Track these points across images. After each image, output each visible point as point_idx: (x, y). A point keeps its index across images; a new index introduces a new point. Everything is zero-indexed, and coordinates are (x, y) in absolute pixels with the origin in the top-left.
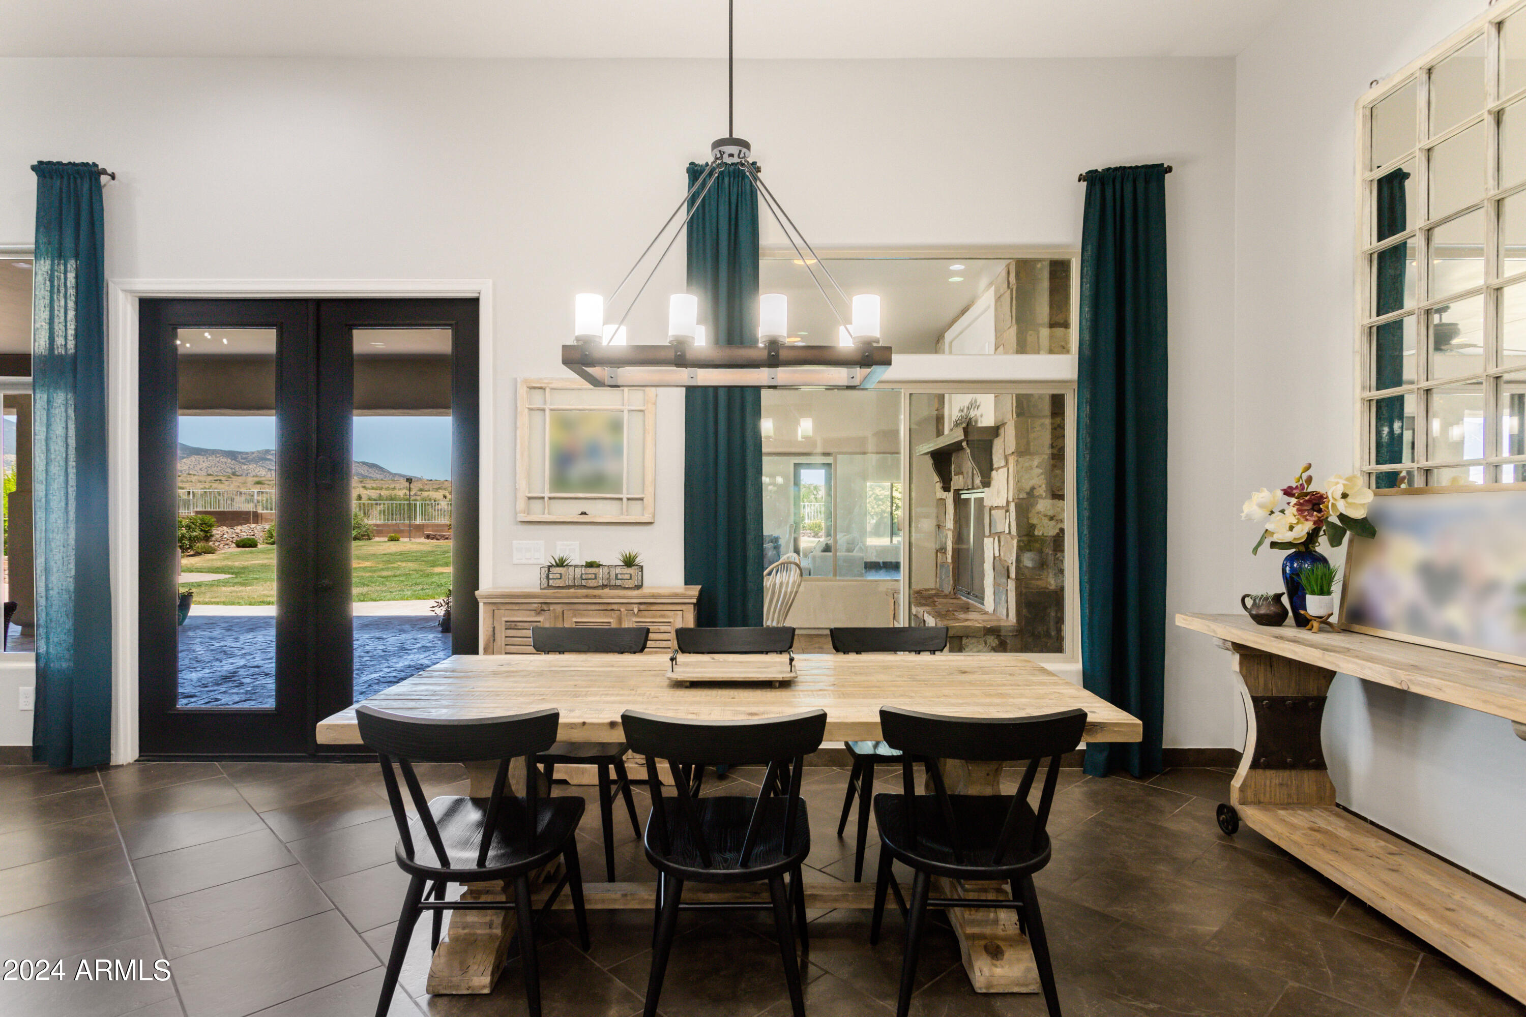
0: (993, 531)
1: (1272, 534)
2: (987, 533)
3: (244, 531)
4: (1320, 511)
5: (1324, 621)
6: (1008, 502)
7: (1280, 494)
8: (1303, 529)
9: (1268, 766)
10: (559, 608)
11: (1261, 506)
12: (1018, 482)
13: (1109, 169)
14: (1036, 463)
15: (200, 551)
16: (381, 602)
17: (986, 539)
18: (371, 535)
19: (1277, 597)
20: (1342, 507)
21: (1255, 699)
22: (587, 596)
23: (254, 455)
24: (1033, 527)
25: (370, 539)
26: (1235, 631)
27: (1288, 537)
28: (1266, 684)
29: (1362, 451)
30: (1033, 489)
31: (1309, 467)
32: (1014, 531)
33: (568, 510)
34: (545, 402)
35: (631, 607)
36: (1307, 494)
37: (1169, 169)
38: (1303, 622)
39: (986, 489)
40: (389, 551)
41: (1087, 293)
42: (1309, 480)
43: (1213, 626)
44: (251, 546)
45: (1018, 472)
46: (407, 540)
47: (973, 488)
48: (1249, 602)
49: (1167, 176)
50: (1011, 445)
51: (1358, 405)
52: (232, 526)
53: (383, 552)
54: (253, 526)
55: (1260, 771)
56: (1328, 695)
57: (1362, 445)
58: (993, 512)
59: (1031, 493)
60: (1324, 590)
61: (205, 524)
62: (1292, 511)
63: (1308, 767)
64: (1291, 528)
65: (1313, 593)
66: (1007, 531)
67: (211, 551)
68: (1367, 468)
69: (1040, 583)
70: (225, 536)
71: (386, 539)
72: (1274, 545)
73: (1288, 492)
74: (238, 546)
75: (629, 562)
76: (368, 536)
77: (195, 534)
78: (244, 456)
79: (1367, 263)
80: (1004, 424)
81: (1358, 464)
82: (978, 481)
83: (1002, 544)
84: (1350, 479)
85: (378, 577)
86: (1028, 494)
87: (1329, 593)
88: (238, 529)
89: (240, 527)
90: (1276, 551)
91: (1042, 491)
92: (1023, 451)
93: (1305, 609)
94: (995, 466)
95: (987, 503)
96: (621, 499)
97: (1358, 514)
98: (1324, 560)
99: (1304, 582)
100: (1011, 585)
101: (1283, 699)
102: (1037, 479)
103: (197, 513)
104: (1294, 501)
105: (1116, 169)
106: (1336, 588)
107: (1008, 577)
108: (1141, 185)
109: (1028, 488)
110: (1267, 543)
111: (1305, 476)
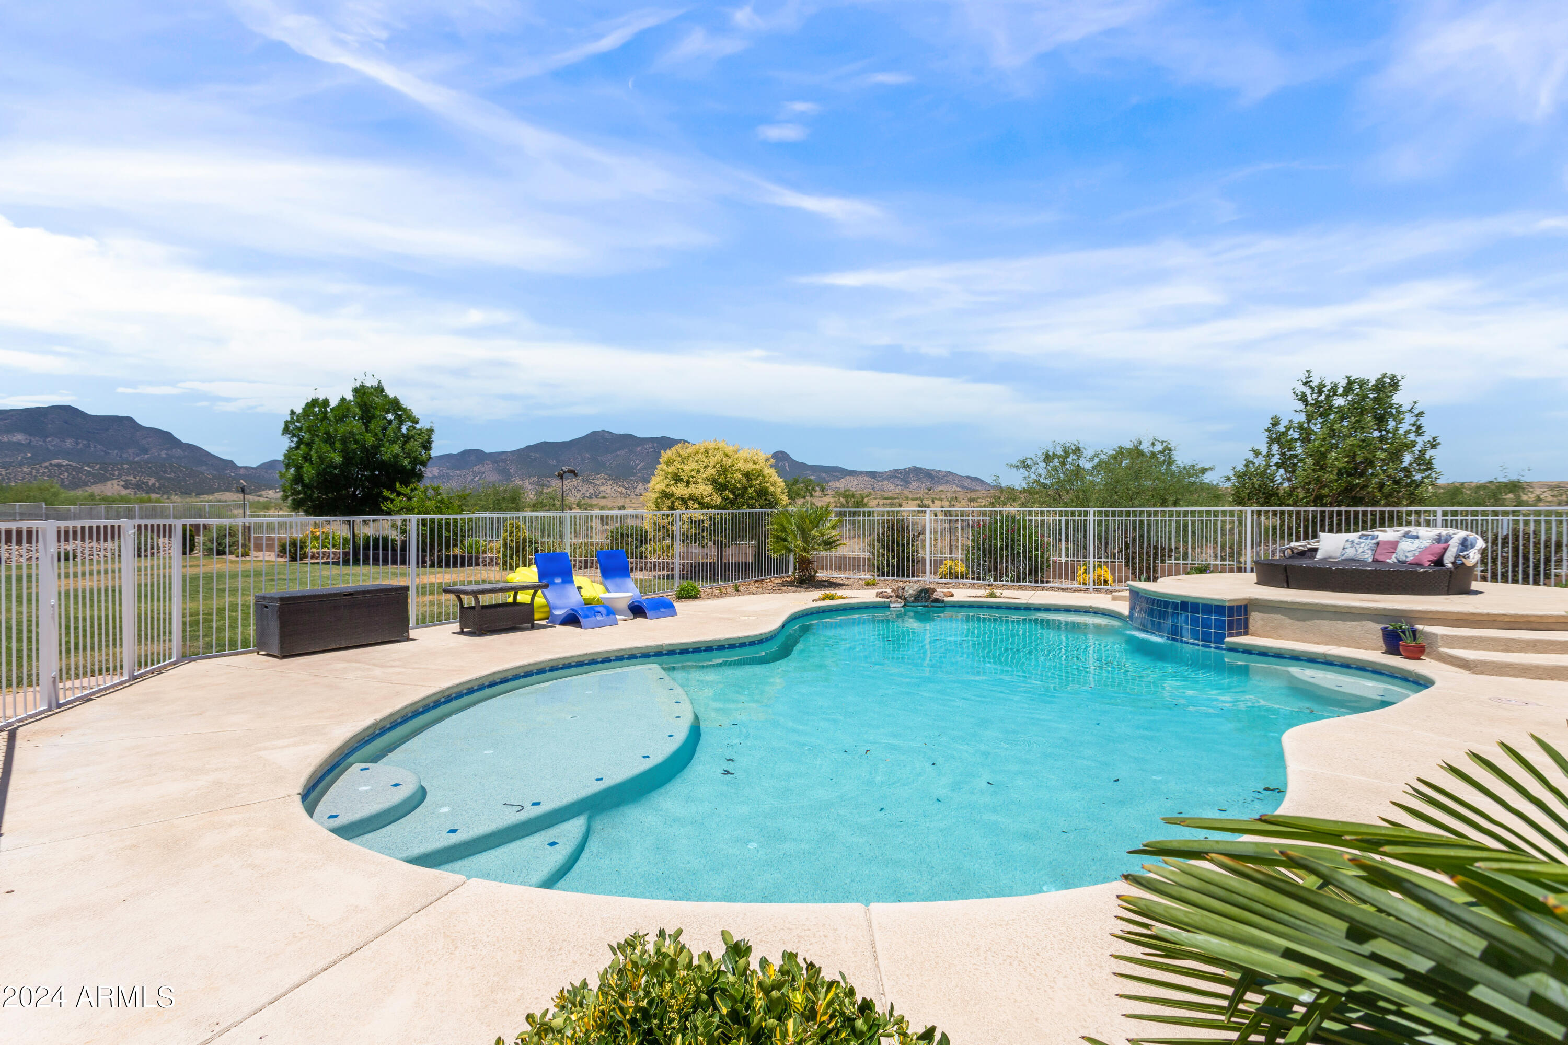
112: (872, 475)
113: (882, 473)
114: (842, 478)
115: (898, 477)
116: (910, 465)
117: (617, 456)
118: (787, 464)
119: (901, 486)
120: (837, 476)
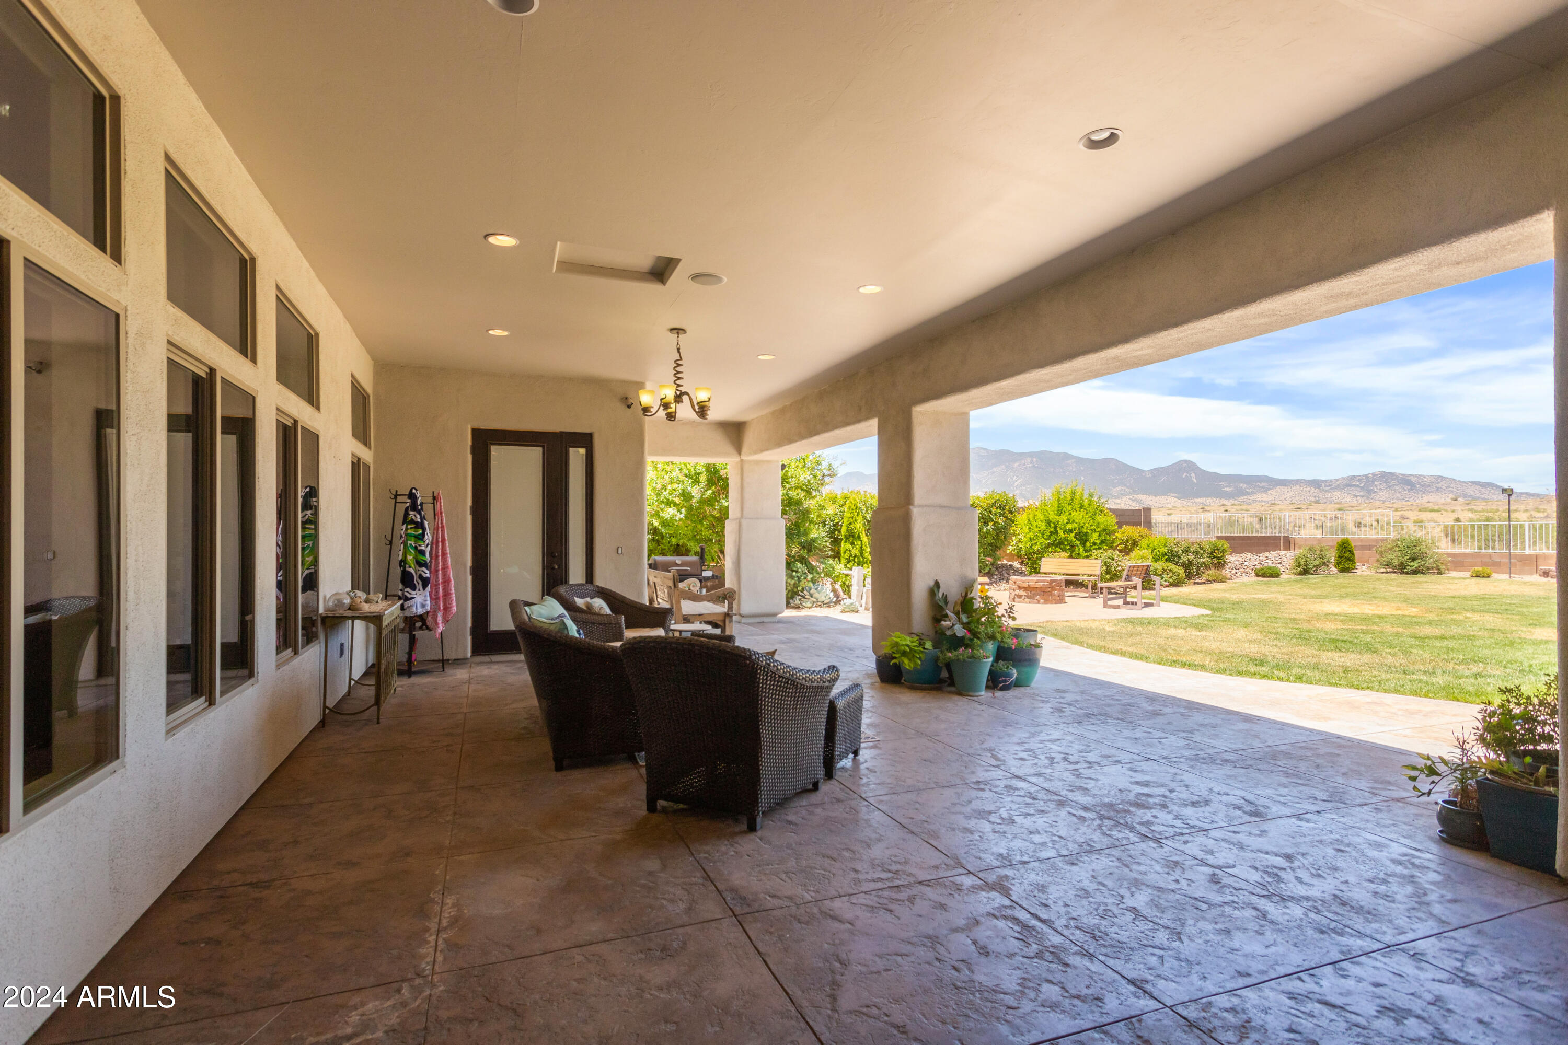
3: (1269, 558)
15: (1211, 579)
16: (1368, 692)
18: (1442, 567)
23: (1338, 483)
25: (1440, 573)
40: (1463, 593)
44: (1271, 576)
46: (1504, 576)
52: (1258, 552)
53: (1451, 594)
54: (1283, 553)
61: (1218, 549)
67: (1222, 580)
70: (1246, 563)
71: (1468, 574)
74: (1257, 575)
76: (1438, 569)
77: (1202, 560)
78: (1328, 484)
85: (1409, 636)
88: (1263, 556)
89: (1267, 554)
103: (1218, 538)
112: (1316, 484)
113: (1331, 481)
114: (1270, 489)
115: (1355, 486)
116: (1376, 470)
117: (993, 473)
118: (1193, 475)
119: (1361, 497)
120: (1263, 487)
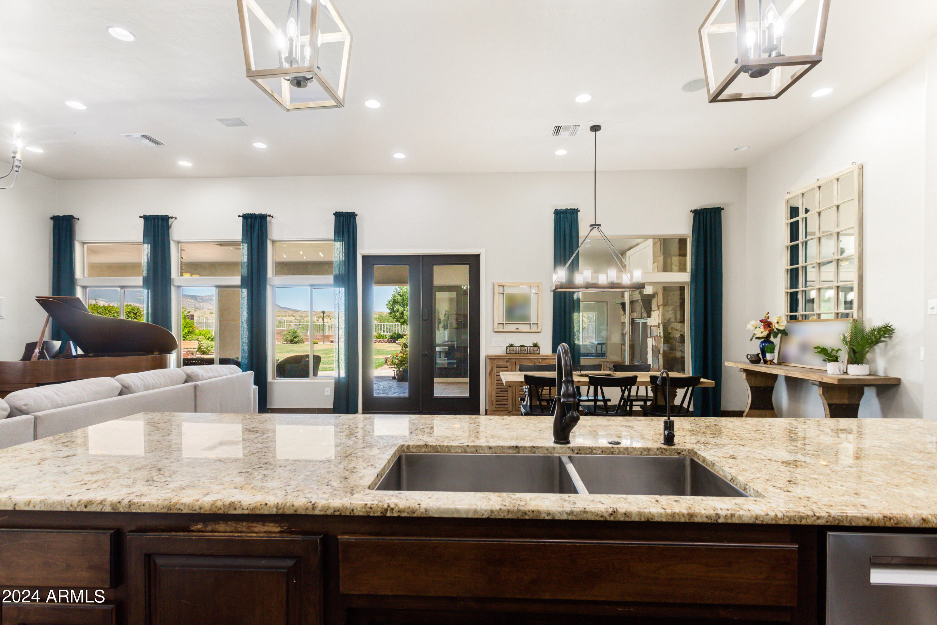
0: (652, 335)
1: (756, 334)
2: (649, 336)
4: (770, 327)
5: (771, 362)
6: (659, 324)
7: (759, 322)
8: (766, 333)
9: (755, 409)
10: (514, 361)
11: (753, 326)
12: (663, 316)
13: (702, 209)
14: (671, 309)
17: (648, 339)
19: (758, 355)
20: (777, 326)
21: (751, 388)
22: (524, 356)
24: (670, 333)
26: (744, 365)
27: (760, 335)
28: (754, 383)
29: (785, 308)
30: (670, 319)
31: (768, 313)
32: (662, 335)
33: (512, 328)
34: (504, 291)
35: (538, 360)
36: (767, 322)
37: (723, 209)
38: (766, 362)
39: (648, 319)
41: (694, 252)
42: (768, 317)
43: (737, 364)
45: (664, 312)
46: (322, 343)
47: (641, 318)
48: (749, 357)
49: (722, 211)
50: (661, 302)
51: (784, 294)
55: (752, 410)
56: (775, 386)
57: (785, 306)
58: (652, 328)
59: (669, 320)
60: (772, 351)
62: (762, 327)
63: (768, 409)
64: (762, 333)
65: (768, 353)
66: (659, 335)
68: (786, 314)
69: (672, 355)
72: (757, 338)
73: (761, 321)
75: (535, 345)
79: (786, 249)
80: (657, 293)
81: (784, 312)
82: (645, 315)
83: (656, 340)
84: (780, 318)
86: (667, 321)
87: (773, 352)
90: (757, 340)
91: (673, 320)
92: (665, 304)
93: (766, 358)
94: (653, 309)
95: (649, 324)
96: (530, 324)
97: (782, 328)
98: (772, 343)
99: (766, 350)
100: (661, 357)
101: (760, 387)
102: (670, 315)
104: (763, 324)
105: (705, 209)
106: (776, 351)
107: (659, 353)
108: (713, 214)
109: (668, 318)
110: (754, 338)
111: (767, 316)
